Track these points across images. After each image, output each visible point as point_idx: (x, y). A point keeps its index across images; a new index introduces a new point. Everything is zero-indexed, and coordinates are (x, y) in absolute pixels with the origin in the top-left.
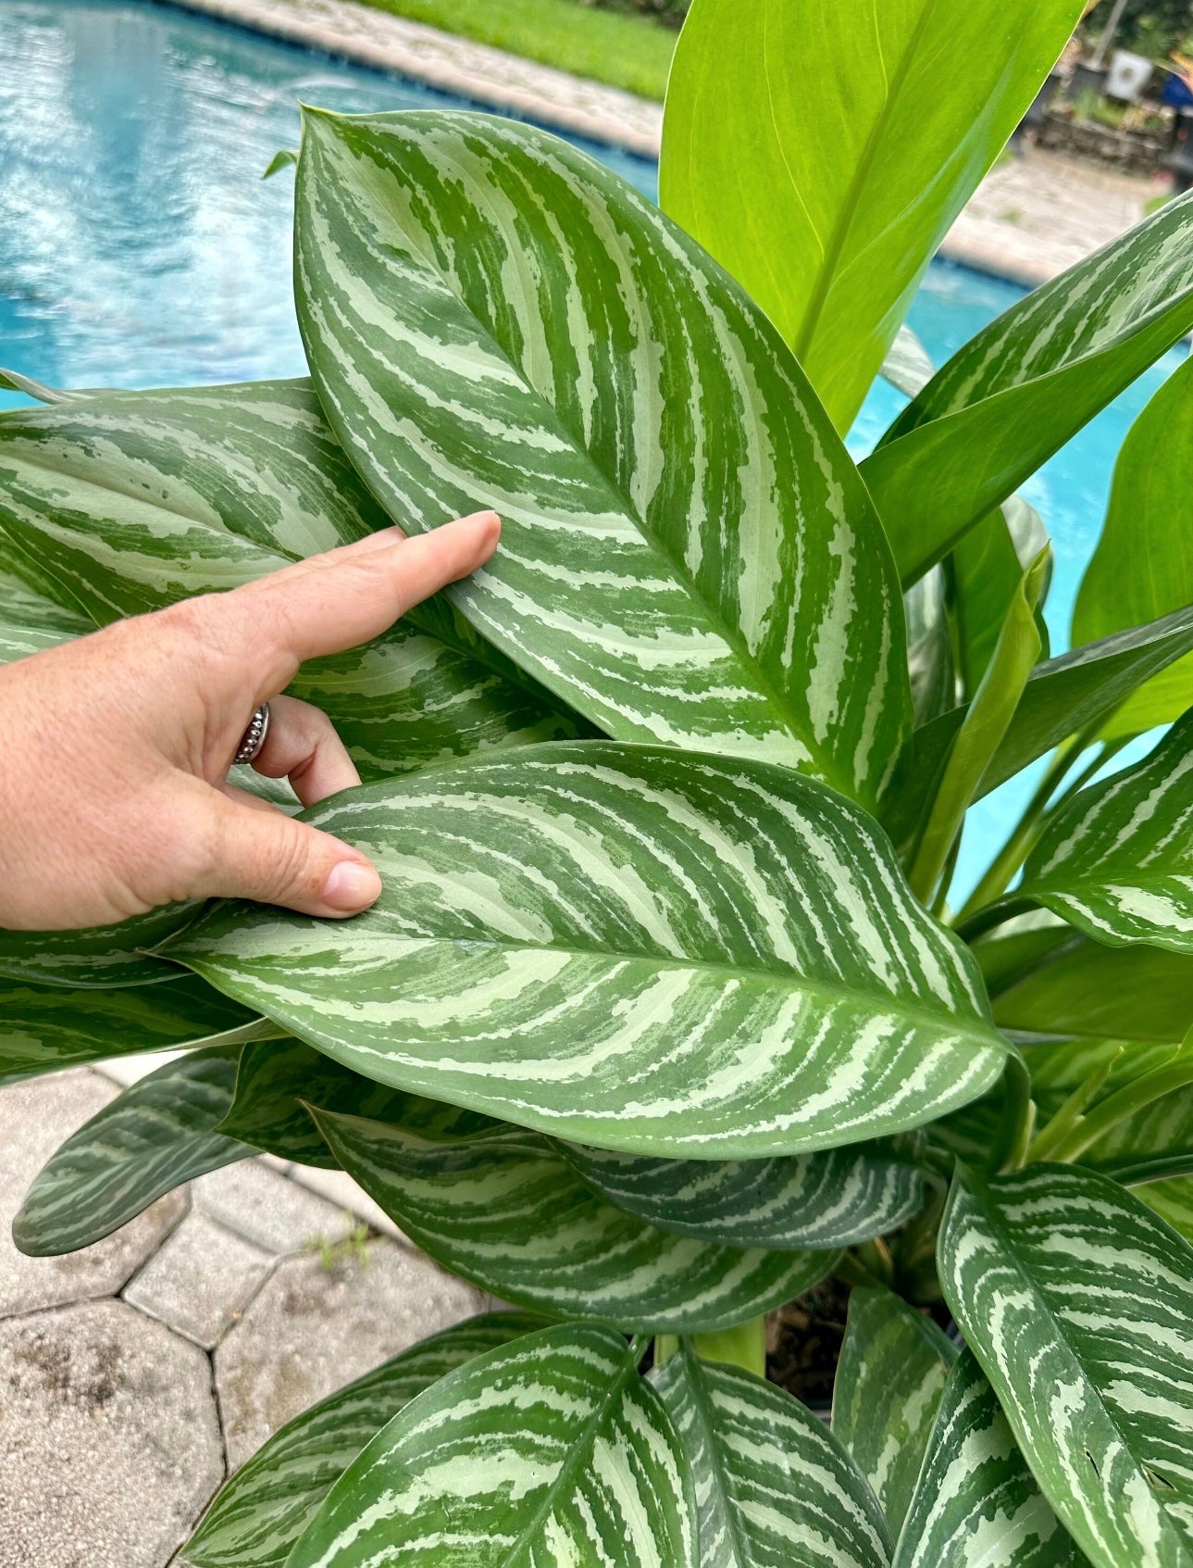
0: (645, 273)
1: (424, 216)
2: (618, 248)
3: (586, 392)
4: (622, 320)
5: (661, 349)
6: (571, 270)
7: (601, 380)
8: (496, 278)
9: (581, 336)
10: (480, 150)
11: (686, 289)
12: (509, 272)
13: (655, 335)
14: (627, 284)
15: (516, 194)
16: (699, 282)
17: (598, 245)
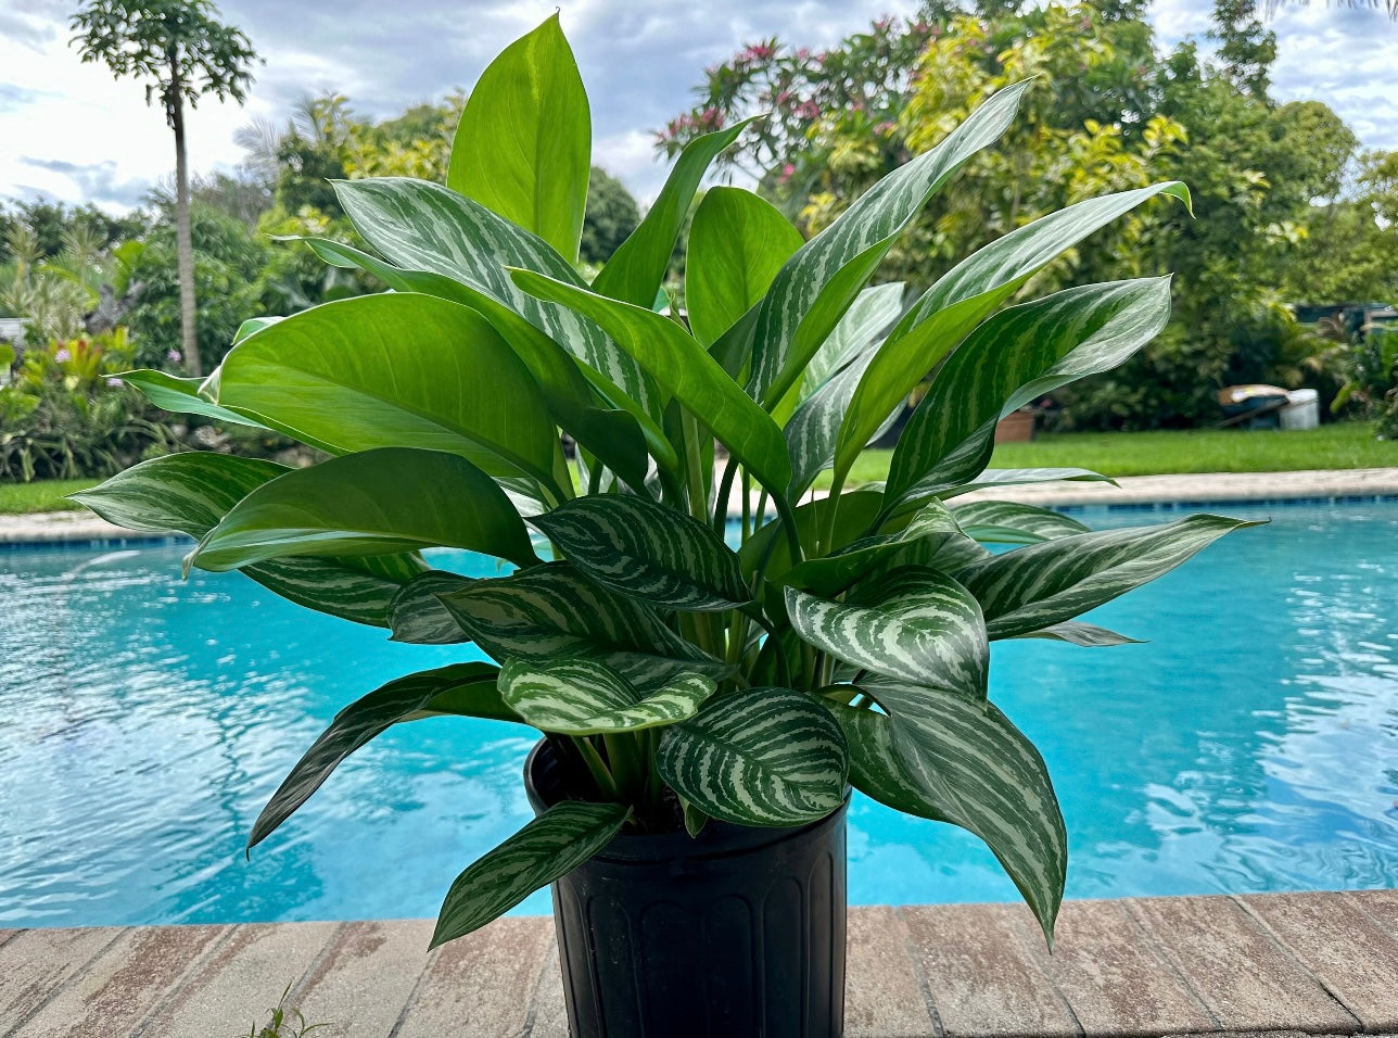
0: (488, 226)
1: (397, 209)
2: (475, 218)
3: (484, 271)
4: (486, 244)
5: (505, 252)
6: (460, 228)
7: (486, 265)
8: (432, 230)
9: (473, 252)
10: (413, 187)
11: (506, 231)
12: (436, 228)
13: (501, 247)
14: (483, 231)
15: (429, 202)
16: (510, 229)
17: (467, 218)
